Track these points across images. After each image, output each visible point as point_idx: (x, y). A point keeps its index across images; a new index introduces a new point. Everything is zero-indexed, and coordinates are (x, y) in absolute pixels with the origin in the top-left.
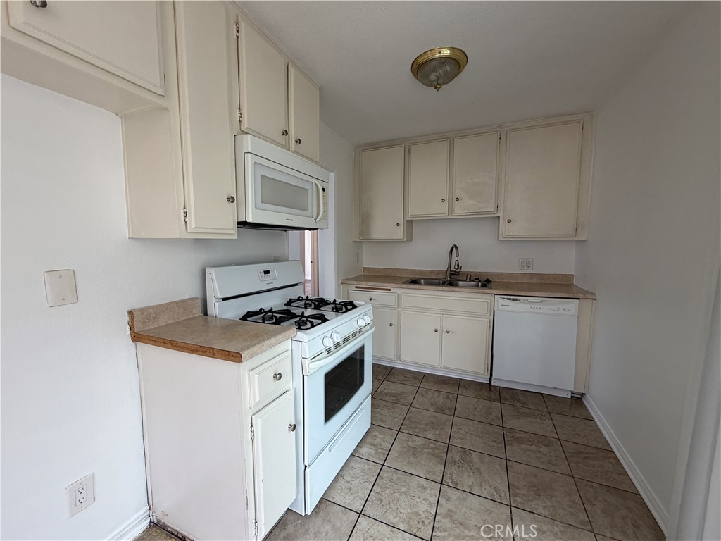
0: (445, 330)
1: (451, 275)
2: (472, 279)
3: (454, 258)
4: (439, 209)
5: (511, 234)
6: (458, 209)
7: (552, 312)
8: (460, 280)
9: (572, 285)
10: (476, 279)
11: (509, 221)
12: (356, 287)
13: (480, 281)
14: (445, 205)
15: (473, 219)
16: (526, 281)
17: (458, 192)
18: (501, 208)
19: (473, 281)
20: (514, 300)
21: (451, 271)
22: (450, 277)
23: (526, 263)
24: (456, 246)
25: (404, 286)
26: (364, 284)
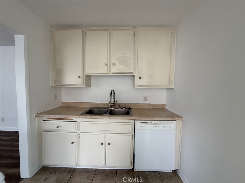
0: (107, 143)
1: (111, 106)
2: (122, 107)
3: (113, 97)
4: (103, 70)
5: (141, 85)
6: (115, 70)
7: (164, 128)
8: (116, 108)
9: (165, 109)
10: (124, 107)
11: (140, 78)
12: (48, 119)
13: (126, 109)
14: (107, 67)
15: (122, 76)
16: (146, 107)
17: (113, 61)
18: (136, 71)
19: (123, 109)
20: (145, 123)
21: (111, 103)
22: (111, 107)
23: (146, 99)
24: (113, 90)
25: (81, 117)
26: (53, 116)
